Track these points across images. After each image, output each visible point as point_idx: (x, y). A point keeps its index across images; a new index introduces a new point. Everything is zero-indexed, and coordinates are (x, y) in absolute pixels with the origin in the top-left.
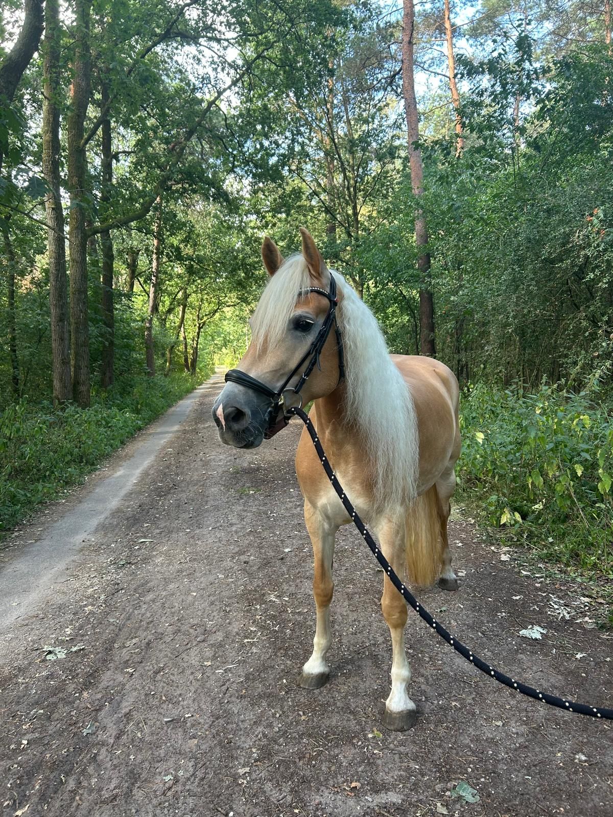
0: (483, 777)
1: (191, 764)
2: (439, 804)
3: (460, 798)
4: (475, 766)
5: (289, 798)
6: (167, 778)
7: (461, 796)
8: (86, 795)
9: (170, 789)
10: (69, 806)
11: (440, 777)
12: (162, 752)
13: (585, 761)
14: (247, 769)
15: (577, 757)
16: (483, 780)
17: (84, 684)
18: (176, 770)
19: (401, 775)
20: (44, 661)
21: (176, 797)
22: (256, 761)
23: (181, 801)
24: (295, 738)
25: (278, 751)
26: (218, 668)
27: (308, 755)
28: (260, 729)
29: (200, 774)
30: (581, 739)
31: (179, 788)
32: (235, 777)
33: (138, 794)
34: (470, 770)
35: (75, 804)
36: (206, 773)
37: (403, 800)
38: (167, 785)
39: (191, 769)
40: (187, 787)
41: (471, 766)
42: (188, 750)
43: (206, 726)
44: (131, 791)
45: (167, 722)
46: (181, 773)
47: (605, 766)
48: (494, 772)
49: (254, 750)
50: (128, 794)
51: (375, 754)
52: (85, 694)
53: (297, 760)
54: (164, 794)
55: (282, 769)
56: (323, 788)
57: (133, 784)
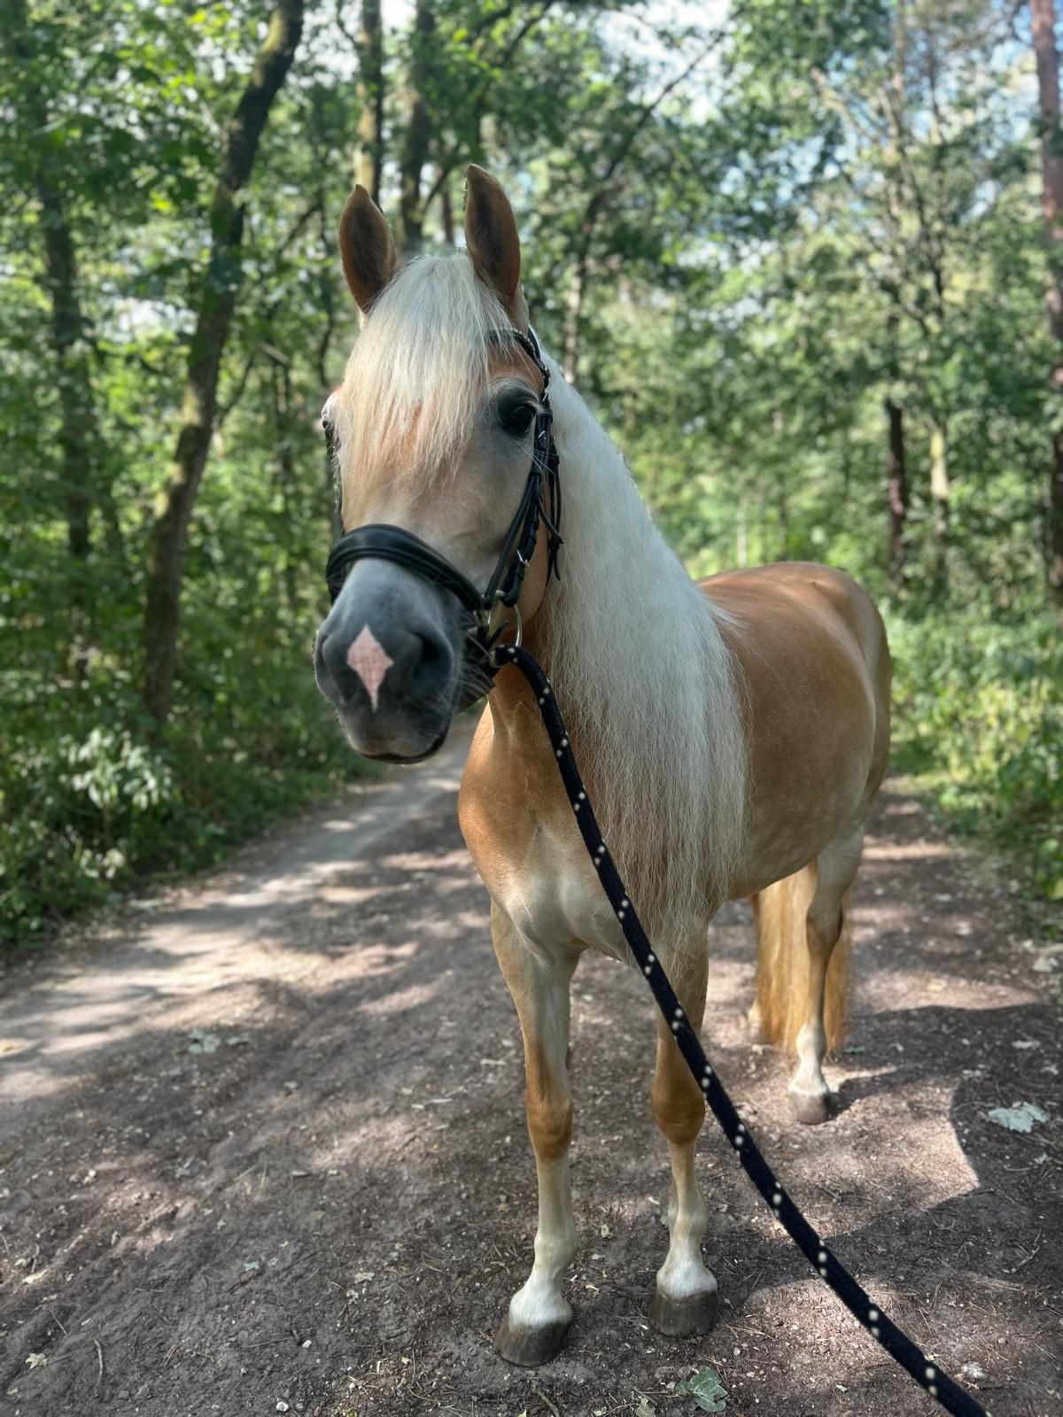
0: (752, 1369)
1: (293, 1250)
2: (645, 1401)
3: (690, 1397)
4: (750, 1348)
5: (406, 1338)
6: (248, 1267)
7: (694, 1396)
8: (129, 1270)
9: (243, 1284)
10: (99, 1282)
11: (675, 1354)
12: (266, 1223)
13: (977, 1380)
14: (370, 1276)
15: (965, 1368)
16: (751, 1374)
17: (218, 1097)
18: (269, 1257)
19: (609, 1337)
20: (184, 1053)
21: (245, 1299)
22: (392, 1264)
23: (248, 1307)
24: (471, 1238)
25: (436, 1255)
26: (419, 1100)
27: (475, 1272)
28: (427, 1213)
29: (297, 1270)
30: (995, 1335)
31: (256, 1285)
32: (346, 1284)
33: (199, 1282)
34: (737, 1352)
35: (107, 1281)
36: (308, 1270)
37: (588, 1381)
38: (244, 1278)
39: (289, 1259)
40: (269, 1287)
41: (745, 1345)
42: (303, 1226)
43: (348, 1195)
44: (191, 1276)
45: (296, 1177)
46: (273, 1262)
47: (1015, 1398)
48: (781, 1366)
49: (398, 1246)
50: (184, 1282)
51: (585, 1290)
52: (212, 1114)
53: (454, 1276)
54: (232, 1290)
55: (424, 1286)
56: (469, 1331)
57: (199, 1266)
